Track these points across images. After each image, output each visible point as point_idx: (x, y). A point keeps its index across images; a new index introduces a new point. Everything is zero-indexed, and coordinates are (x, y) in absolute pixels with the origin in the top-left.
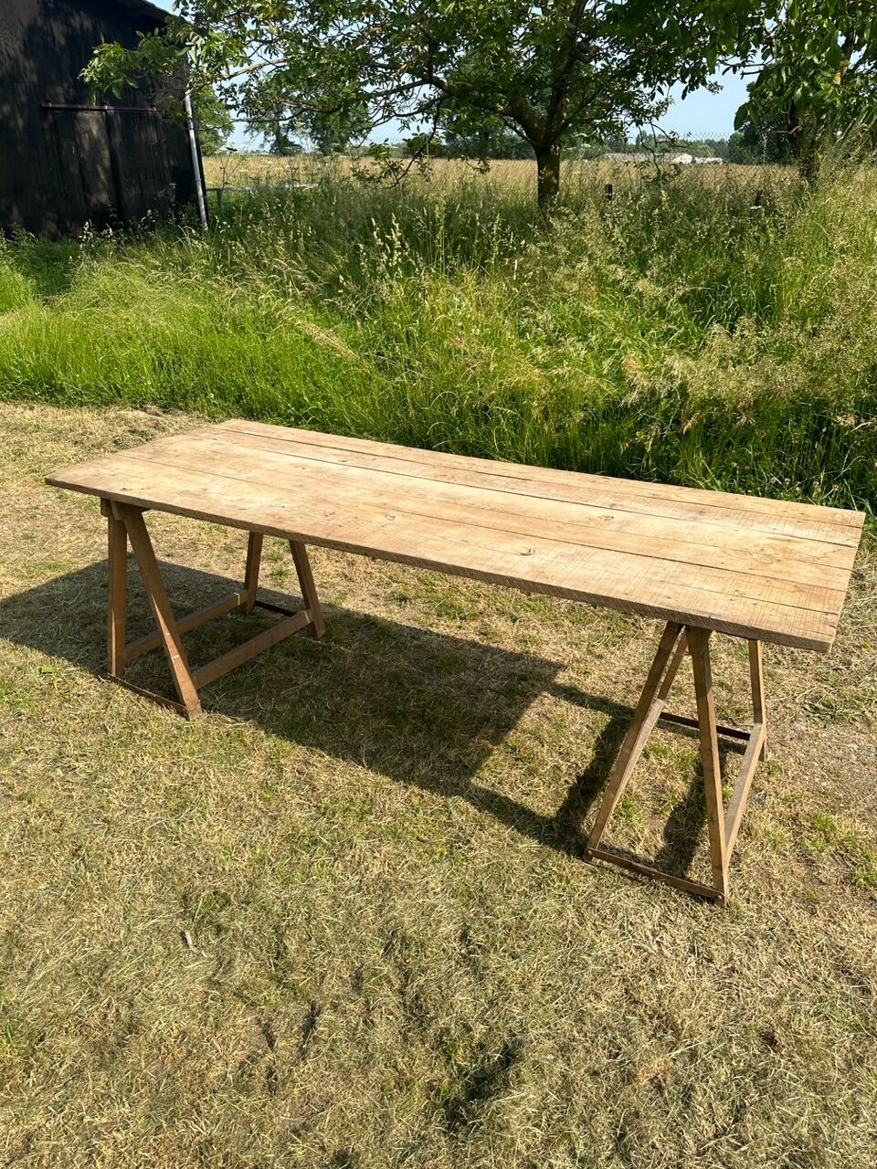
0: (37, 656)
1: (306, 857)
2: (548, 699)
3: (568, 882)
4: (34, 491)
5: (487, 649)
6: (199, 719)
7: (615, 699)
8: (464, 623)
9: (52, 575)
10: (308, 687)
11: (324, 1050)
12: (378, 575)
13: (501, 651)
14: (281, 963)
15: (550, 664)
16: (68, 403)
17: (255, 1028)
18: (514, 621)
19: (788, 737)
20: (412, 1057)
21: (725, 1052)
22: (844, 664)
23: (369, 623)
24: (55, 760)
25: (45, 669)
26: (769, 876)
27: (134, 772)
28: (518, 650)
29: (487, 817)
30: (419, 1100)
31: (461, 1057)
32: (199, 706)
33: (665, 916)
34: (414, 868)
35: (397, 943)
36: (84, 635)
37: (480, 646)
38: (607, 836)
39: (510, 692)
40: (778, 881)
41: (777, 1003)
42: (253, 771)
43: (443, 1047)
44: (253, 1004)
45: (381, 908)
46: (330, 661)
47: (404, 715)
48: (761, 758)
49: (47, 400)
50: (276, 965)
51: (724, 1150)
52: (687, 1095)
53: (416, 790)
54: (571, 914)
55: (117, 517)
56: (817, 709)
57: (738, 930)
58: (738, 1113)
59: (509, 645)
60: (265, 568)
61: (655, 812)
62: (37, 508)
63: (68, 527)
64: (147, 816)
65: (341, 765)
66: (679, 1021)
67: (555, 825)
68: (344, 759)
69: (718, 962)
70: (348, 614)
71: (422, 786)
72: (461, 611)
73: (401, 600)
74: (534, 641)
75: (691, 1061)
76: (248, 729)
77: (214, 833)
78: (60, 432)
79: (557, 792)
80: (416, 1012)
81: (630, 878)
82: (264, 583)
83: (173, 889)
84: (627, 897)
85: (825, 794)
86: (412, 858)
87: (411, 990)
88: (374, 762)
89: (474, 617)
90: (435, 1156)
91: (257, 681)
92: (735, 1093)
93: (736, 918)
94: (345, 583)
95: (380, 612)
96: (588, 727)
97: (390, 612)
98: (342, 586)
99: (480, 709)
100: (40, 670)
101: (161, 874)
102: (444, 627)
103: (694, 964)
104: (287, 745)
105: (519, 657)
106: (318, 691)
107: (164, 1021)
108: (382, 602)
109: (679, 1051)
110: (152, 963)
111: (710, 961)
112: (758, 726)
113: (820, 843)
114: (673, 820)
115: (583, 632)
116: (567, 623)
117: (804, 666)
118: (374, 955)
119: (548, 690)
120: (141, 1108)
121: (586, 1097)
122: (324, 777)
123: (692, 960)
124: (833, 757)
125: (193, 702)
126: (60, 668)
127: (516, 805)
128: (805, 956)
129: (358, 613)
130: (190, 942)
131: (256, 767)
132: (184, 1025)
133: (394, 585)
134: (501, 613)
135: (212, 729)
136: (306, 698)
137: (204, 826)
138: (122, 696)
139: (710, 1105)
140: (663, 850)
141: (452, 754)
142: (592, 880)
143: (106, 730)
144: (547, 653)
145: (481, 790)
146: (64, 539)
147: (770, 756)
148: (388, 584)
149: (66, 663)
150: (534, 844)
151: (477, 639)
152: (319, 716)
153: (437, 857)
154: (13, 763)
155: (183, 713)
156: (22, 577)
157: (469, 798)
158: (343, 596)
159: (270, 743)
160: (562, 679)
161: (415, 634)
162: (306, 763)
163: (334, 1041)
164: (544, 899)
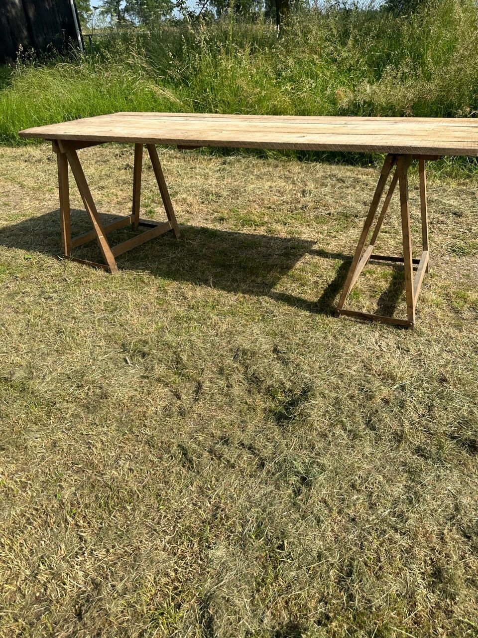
0: (21, 253)
1: (186, 325)
2: (308, 256)
3: (328, 325)
4: (6, 184)
5: (272, 238)
6: (117, 274)
7: (344, 254)
8: (257, 228)
9: (22, 219)
10: (175, 257)
11: (208, 398)
12: (206, 210)
13: (279, 238)
14: (179, 366)
15: (307, 242)
16: (18, 144)
17: (169, 393)
18: (285, 225)
19: (440, 263)
20: (254, 399)
21: (420, 386)
22: (468, 230)
23: (204, 231)
24: (40, 295)
25: (26, 256)
26: (436, 318)
27: (85, 297)
28: (289, 237)
29: (280, 303)
30: (260, 415)
31: (280, 397)
32: (116, 267)
33: (381, 336)
34: (244, 326)
35: (240, 354)
36: (46, 241)
37: (267, 237)
38: (346, 306)
39: (286, 255)
40: (441, 320)
41: (445, 366)
42: (151, 293)
43: (270, 393)
44: (167, 384)
45: (229, 342)
46: (185, 246)
47: (230, 266)
48: (427, 271)
49: (5, 144)
50: (177, 368)
51: (424, 422)
52: (402, 405)
53: (241, 295)
54: (330, 337)
55: (62, 151)
56: (454, 251)
57: (423, 339)
58: (430, 408)
59: (283, 235)
60: (142, 211)
61: (371, 296)
62: (9, 192)
63: (28, 198)
64: (95, 315)
65: (198, 289)
66: (395, 374)
67: (318, 304)
68: (200, 285)
69: (412, 351)
70: (191, 228)
71: (244, 293)
72: (255, 222)
73: (220, 220)
74: (297, 232)
75: (403, 391)
76: (145, 275)
77: (135, 319)
78: (16, 157)
79: (317, 292)
80: (254, 381)
81: (361, 323)
82: (143, 216)
83: (116, 343)
84: (362, 330)
85: (462, 284)
86: (243, 322)
87: (250, 372)
88: (216, 285)
89: (263, 224)
90: (272, 433)
91: (146, 256)
92: (427, 401)
93: (420, 334)
94: (187, 215)
95: (210, 226)
96: (331, 266)
97: (215, 226)
98: (187, 216)
99: (270, 262)
100: (24, 258)
101: (108, 337)
102: (246, 230)
103: (399, 353)
104: (167, 282)
105: (290, 240)
106: (180, 259)
107: (120, 393)
108: (209, 222)
109: (395, 387)
110: (109, 371)
111: (408, 351)
112: (426, 252)
113: (462, 303)
114: (381, 299)
115: (324, 227)
116: (315, 223)
117: (446, 232)
118: (229, 361)
119: (307, 252)
120: (114, 427)
121: (349, 407)
122: (191, 293)
123: (399, 352)
124: (465, 270)
125: (113, 264)
126: (36, 257)
127: (296, 298)
128: (458, 347)
129: (197, 227)
130: (129, 361)
131: (152, 290)
132: (131, 394)
133: (216, 214)
134: (278, 222)
135: (125, 276)
136: (175, 262)
137: (128, 316)
138: (72, 265)
139: (415, 406)
140: (377, 310)
141: (259, 280)
142: (340, 324)
143: (66, 281)
144: (304, 237)
145: (276, 293)
146: (26, 204)
147: (431, 271)
148: (212, 214)
149: (38, 253)
150: (308, 313)
151: (265, 234)
152: (183, 268)
153: (256, 320)
154: (17, 299)
155: (108, 270)
156: (6, 220)
157: (270, 296)
158: (188, 220)
159: (159, 281)
160: (315, 247)
161: (230, 234)
162: (180, 288)
163: (212, 393)
164: (316, 333)
